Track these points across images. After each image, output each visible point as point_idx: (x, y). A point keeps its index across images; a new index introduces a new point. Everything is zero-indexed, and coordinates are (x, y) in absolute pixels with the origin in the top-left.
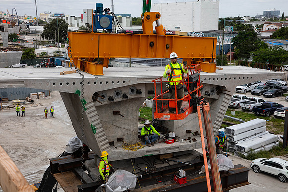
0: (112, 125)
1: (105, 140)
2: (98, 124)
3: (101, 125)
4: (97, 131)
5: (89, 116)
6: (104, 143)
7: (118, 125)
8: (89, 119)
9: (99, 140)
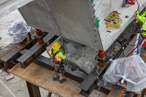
4: (100, 23)
9: (101, 32)
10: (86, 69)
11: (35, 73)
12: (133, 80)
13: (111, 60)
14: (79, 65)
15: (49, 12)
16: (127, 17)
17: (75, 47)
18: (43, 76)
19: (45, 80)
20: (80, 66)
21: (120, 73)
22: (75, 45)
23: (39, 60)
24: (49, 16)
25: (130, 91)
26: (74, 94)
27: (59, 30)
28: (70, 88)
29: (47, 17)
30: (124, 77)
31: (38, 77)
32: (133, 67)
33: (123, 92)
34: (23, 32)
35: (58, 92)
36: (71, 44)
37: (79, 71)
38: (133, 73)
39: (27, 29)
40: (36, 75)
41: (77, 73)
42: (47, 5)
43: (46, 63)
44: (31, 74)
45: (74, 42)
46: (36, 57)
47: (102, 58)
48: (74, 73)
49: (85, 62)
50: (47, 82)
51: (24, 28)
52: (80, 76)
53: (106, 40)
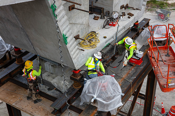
2: (68, 31)
3: (71, 31)
4: (68, 40)
5: (60, 25)
8: (60, 28)
9: (71, 50)
10: (62, 89)
11: (11, 93)
12: (103, 99)
13: (85, 79)
14: (54, 84)
15: (21, 28)
16: (105, 37)
17: (52, 66)
18: (19, 96)
19: (21, 100)
20: (56, 85)
21: (92, 92)
22: (52, 64)
23: (16, 79)
24: (22, 33)
25: (102, 111)
26: (48, 114)
27: (33, 47)
28: (45, 109)
29: (21, 33)
30: (95, 96)
31: (14, 97)
32: (104, 86)
33: (95, 112)
34: (2, 50)
35: (32, 112)
36: (49, 63)
37: (55, 91)
38: (104, 92)
39: (6, 47)
40: (12, 95)
41: (53, 93)
42: (18, 21)
43: (22, 82)
44: (7, 93)
45: (51, 61)
46: (14, 77)
47: (76, 77)
48: (50, 93)
49: (61, 81)
50: (22, 102)
51: (3, 46)
52: (55, 96)
53: (78, 58)
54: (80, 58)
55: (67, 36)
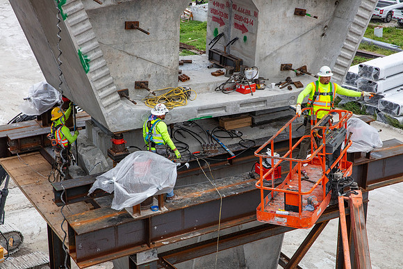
0: (123, 54)
1: (109, 85)
2: (94, 50)
3: (99, 52)
4: (92, 67)
5: (73, 32)
6: (107, 91)
7: (136, 53)
8: (73, 38)
9: (97, 86)
12: (124, 185)
17: (99, 133)
19: (38, 185)
23: (47, 150)
30: (114, 179)
31: (32, 178)
33: (117, 214)
44: (27, 171)
53: (117, 110)
54: (122, 113)
55: (88, 58)
